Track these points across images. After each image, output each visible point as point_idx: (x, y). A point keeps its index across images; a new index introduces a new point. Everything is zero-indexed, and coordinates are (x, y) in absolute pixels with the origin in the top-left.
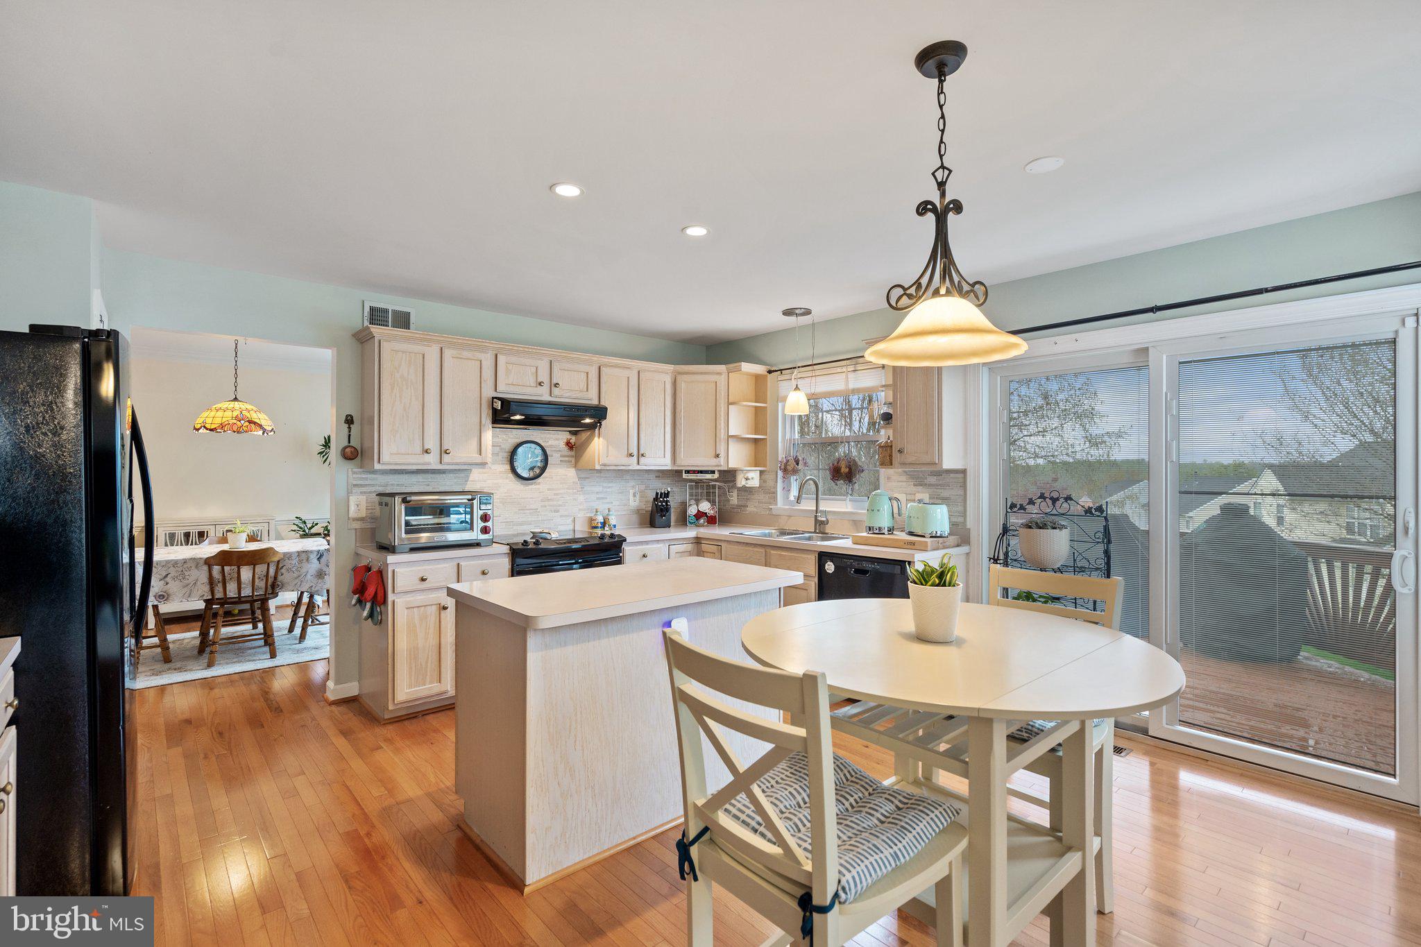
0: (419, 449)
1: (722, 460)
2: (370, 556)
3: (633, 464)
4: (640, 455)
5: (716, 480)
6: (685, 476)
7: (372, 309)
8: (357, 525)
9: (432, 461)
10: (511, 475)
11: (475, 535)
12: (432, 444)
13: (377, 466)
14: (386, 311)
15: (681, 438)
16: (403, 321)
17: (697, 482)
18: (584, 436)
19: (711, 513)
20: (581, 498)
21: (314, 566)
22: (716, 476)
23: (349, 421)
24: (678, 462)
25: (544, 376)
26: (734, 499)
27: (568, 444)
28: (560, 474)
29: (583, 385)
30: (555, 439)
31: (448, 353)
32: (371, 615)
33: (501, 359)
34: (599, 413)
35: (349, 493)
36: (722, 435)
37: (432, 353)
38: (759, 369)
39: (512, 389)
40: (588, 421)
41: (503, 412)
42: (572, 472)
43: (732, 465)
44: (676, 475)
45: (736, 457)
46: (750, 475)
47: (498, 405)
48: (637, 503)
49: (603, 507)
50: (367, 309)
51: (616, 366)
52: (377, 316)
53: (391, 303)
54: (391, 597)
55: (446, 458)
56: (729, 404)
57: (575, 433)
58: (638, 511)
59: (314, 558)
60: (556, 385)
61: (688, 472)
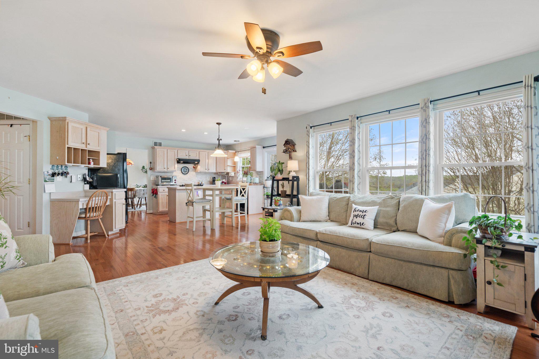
0: (163, 168)
1: (226, 170)
2: (155, 187)
3: (207, 171)
4: (208, 169)
5: (225, 175)
6: (219, 174)
7: (155, 142)
8: (152, 182)
9: (166, 170)
10: (181, 173)
11: (173, 183)
12: (166, 167)
13: (156, 171)
14: (157, 142)
15: (218, 166)
16: (160, 144)
17: (222, 175)
18: (197, 165)
19: (225, 182)
20: (196, 178)
21: (142, 192)
22: (225, 174)
23: (151, 163)
24: (217, 171)
25: (187, 154)
26: (231, 179)
27: (193, 167)
28: (192, 173)
29: (195, 155)
30: (190, 166)
31: (168, 150)
32: (155, 197)
33: (178, 151)
34: (198, 161)
35: (151, 176)
36: (226, 165)
37: (166, 151)
38: (234, 151)
39: (181, 157)
40: (196, 162)
41: (179, 161)
42: (194, 173)
43: (228, 171)
44: (216, 173)
45: (229, 170)
46: (232, 174)
47: (178, 160)
48: (209, 180)
49: (201, 180)
50: (154, 142)
51: (203, 151)
52: (156, 144)
53: (158, 141)
54: (158, 193)
55: (168, 170)
56: (227, 159)
57: (195, 165)
58: (210, 181)
59: (142, 191)
60: (190, 156)
61: (219, 173)
